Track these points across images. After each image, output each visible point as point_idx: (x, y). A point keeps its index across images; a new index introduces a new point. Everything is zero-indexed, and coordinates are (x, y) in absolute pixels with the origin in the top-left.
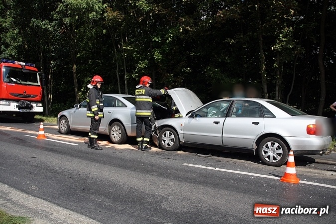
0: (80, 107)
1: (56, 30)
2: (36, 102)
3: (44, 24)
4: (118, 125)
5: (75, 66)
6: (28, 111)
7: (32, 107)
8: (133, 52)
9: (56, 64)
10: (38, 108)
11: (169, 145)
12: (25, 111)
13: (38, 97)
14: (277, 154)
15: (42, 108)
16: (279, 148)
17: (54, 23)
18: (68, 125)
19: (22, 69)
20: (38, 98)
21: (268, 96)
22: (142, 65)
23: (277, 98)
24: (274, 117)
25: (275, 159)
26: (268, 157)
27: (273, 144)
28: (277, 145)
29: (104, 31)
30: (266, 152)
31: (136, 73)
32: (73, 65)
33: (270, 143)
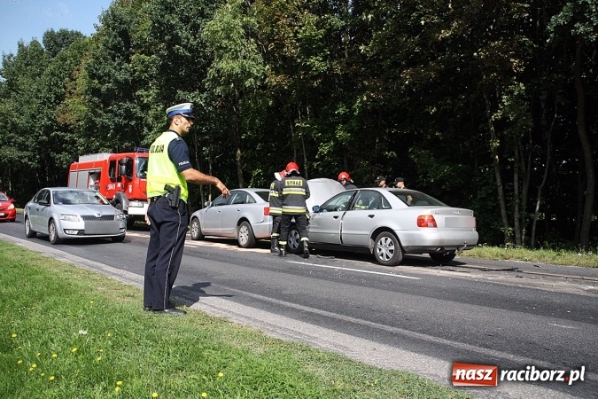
0: (212, 206)
1: (208, 104)
3: (191, 97)
4: (246, 225)
5: (239, 152)
8: (310, 130)
9: (210, 150)
11: (294, 246)
14: (390, 251)
16: (391, 244)
17: (205, 95)
18: (199, 228)
21: (503, 189)
22: (325, 149)
23: (516, 193)
24: (391, 208)
25: (388, 257)
26: (382, 255)
27: (386, 239)
28: (389, 240)
29: (271, 103)
30: (380, 250)
31: (317, 160)
32: (236, 151)
33: (383, 239)
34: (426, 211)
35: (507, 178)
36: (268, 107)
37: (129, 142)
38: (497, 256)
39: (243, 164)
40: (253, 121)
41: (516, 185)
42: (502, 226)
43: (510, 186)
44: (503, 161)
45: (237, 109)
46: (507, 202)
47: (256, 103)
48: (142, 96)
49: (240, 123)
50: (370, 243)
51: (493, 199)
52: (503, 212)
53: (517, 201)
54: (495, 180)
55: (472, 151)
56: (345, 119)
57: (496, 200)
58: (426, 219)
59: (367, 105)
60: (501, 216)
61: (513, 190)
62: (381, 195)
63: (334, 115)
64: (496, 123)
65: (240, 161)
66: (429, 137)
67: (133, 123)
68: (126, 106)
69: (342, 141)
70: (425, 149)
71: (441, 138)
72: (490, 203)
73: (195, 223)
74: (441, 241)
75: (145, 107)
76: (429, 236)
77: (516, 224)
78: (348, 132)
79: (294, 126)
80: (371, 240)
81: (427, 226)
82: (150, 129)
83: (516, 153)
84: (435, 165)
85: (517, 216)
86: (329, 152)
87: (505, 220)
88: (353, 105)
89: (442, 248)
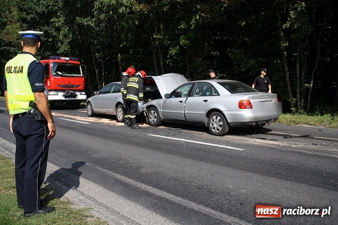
0: (99, 94)
1: (97, 26)
2: (80, 91)
3: (85, 21)
4: (121, 107)
5: (119, 55)
6: (73, 99)
7: (77, 95)
8: (163, 39)
9: (100, 55)
10: (81, 96)
11: (153, 121)
12: (70, 99)
13: (80, 87)
14: (219, 125)
15: (86, 96)
16: (220, 121)
17: (94, 19)
18: (92, 109)
19: (66, 63)
20: (82, 87)
21: (290, 74)
22: (173, 51)
23: (298, 75)
24: (219, 95)
25: (218, 130)
26: (214, 128)
27: (217, 117)
28: (219, 118)
29: (137, 23)
30: (212, 125)
31: (168, 59)
32: (117, 55)
33: (214, 117)
34: (244, 97)
35: (292, 66)
36: (136, 25)
37: (49, 52)
38: (291, 122)
39: (122, 63)
40: (127, 35)
41: (298, 70)
42: (288, 98)
43: (294, 71)
44: (290, 56)
45: (117, 28)
46: (291, 82)
47: (128, 23)
48: (55, 22)
49: (119, 37)
50: (205, 120)
51: (282, 80)
52: (289, 88)
53: (299, 81)
54: (284, 68)
55: (268, 50)
56: (185, 32)
57: (285, 81)
58: (245, 102)
59: (199, 22)
60: (288, 91)
61: (296, 74)
62: (212, 86)
63: (178, 29)
64: (286, 30)
65: (121, 61)
66: (240, 41)
67: (50, 40)
68: (45, 29)
69: (184, 46)
70: (238, 49)
71: (248, 42)
72: (281, 83)
73: (89, 106)
74: (256, 118)
75: (58, 29)
76: (247, 115)
77: (298, 96)
78: (188, 40)
79: (152, 38)
80: (206, 118)
81: (245, 108)
82: (62, 43)
83: (298, 50)
84: (245, 60)
85: (298, 91)
86: (176, 53)
87: (290, 94)
88: (190, 22)
89: (257, 122)
